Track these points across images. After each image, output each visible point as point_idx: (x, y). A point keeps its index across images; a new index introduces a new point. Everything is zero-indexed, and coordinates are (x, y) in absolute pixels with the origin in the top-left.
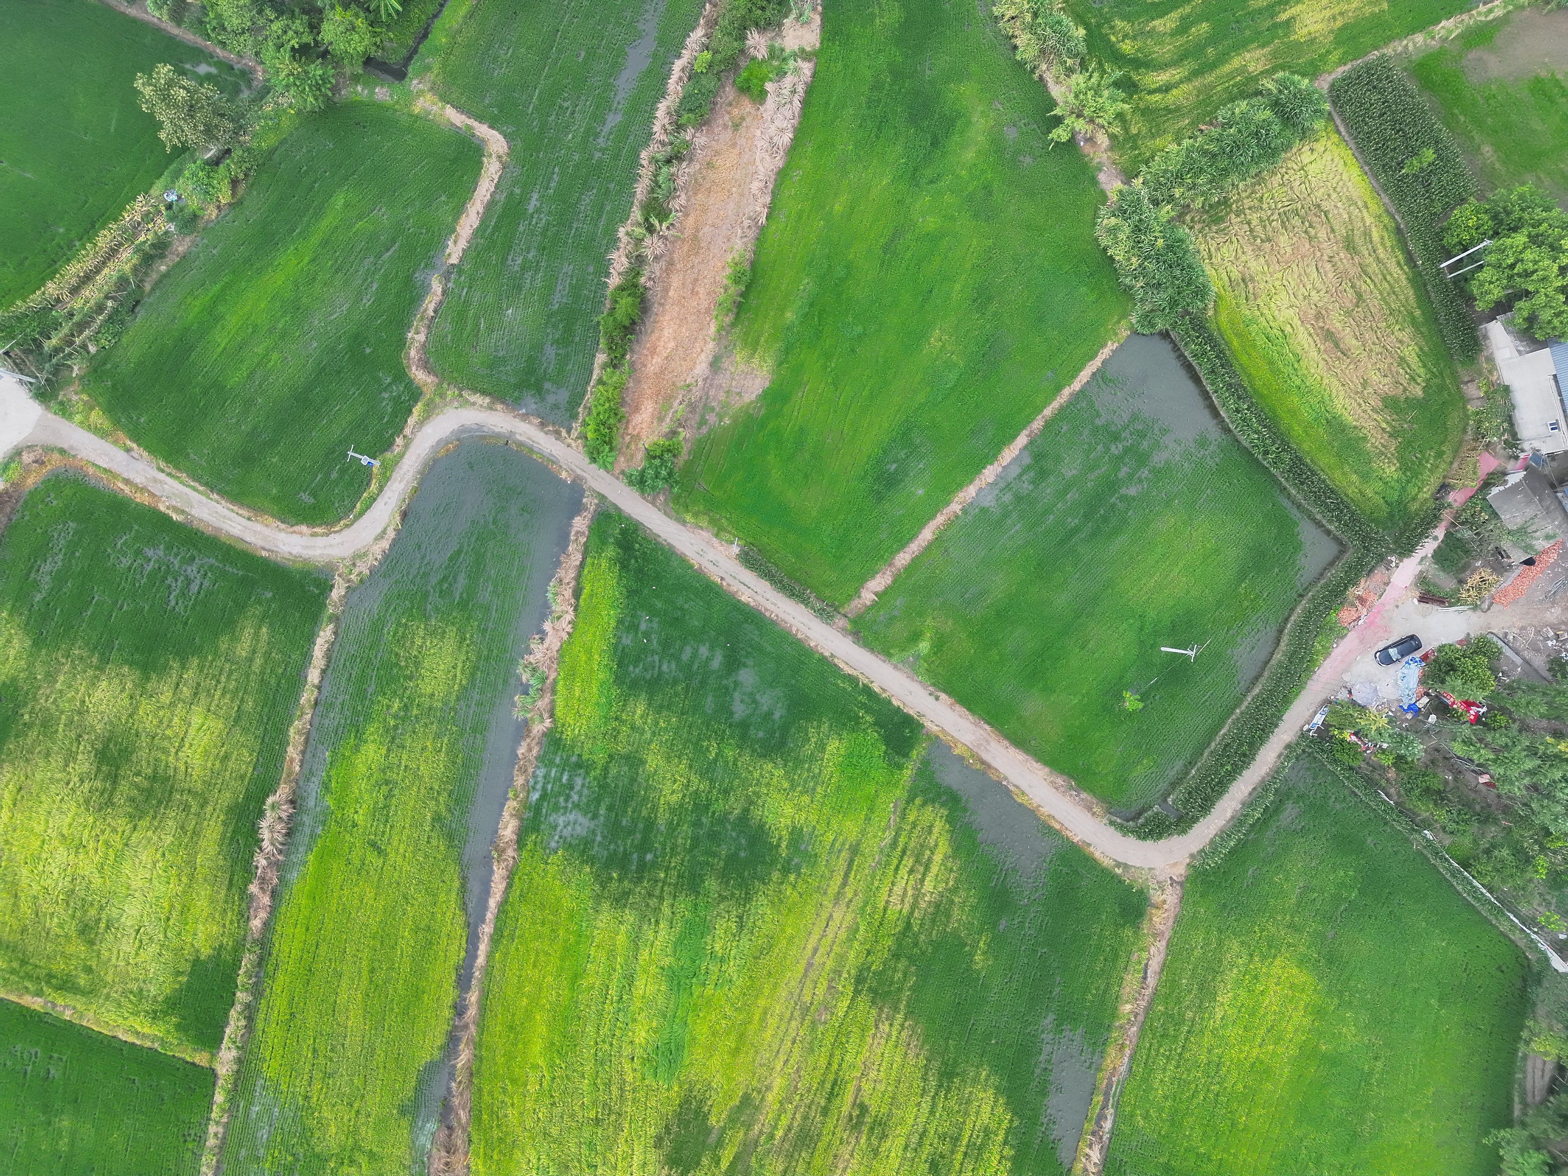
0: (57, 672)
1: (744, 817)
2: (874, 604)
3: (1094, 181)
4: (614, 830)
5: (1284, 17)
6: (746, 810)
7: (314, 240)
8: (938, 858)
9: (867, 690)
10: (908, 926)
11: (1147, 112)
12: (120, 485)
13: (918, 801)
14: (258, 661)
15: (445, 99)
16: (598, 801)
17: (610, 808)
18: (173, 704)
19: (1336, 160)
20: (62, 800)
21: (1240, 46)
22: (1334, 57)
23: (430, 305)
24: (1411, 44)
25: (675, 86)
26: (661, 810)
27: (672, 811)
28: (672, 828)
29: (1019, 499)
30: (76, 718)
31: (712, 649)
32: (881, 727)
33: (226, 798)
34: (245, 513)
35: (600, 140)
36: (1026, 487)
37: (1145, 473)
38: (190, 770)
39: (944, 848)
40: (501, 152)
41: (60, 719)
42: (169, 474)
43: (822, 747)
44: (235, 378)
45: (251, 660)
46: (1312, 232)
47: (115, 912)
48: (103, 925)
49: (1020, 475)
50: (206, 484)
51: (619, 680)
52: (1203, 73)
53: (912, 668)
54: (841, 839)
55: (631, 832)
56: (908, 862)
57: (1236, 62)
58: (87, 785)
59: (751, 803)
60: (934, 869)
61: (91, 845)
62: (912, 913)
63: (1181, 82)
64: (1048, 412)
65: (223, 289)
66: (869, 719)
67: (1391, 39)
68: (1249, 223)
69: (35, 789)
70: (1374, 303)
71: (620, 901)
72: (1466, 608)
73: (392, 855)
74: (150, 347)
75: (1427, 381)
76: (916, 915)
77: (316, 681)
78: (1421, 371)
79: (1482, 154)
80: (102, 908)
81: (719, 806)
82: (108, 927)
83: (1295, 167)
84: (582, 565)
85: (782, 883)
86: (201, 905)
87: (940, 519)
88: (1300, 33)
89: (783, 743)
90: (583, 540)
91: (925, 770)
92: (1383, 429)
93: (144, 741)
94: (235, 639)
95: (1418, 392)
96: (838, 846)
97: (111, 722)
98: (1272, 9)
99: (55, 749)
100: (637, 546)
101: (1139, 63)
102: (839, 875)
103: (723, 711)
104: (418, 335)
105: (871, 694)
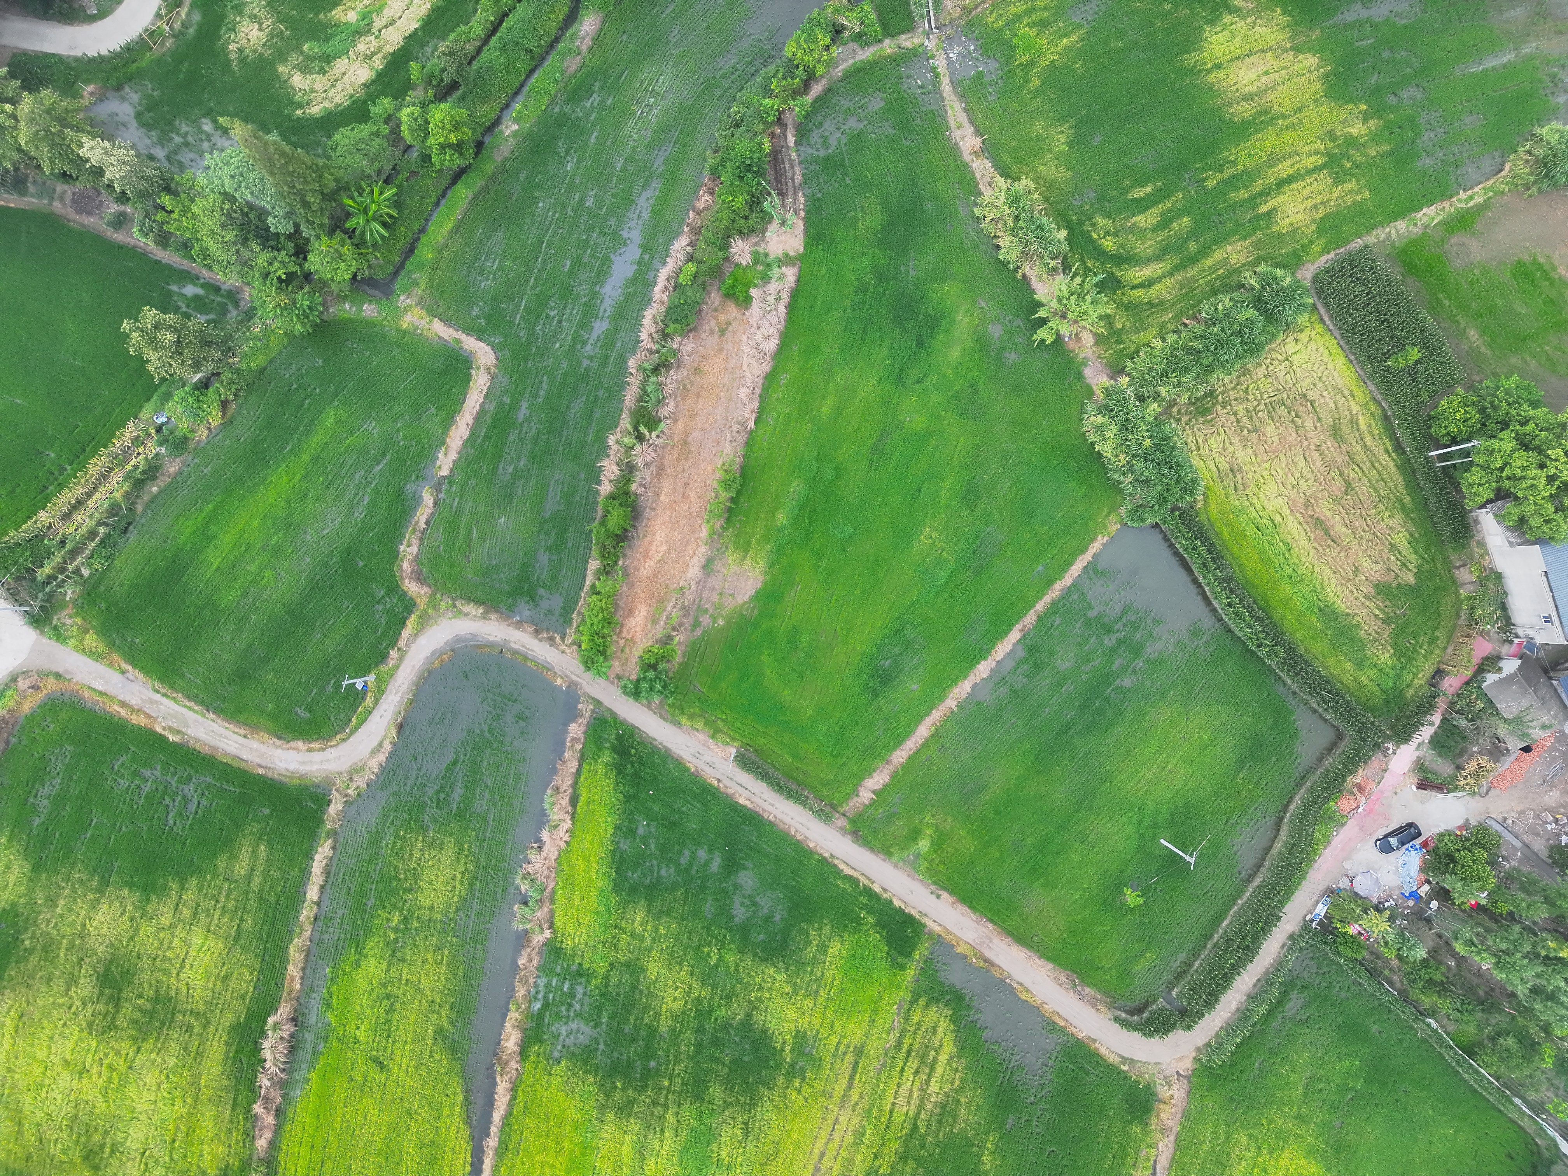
0: (58, 896)
1: (747, 1024)
2: (873, 802)
3: (1080, 376)
4: (618, 1037)
5: (1265, 208)
6: (749, 1016)
7: (305, 458)
8: (943, 1058)
9: (868, 892)
10: (915, 1128)
11: (1129, 307)
12: (116, 707)
13: (922, 1002)
14: (257, 880)
15: (432, 313)
16: (600, 1008)
17: (612, 1017)
18: (172, 926)
19: (1321, 350)
20: (64, 1025)
21: (1222, 239)
22: (1316, 247)
23: (422, 516)
24: (1393, 231)
25: (660, 294)
26: (664, 1017)
27: (675, 1018)
28: (674, 1037)
29: (1015, 693)
30: (77, 942)
31: (710, 851)
32: (883, 927)
33: (228, 1019)
34: (242, 731)
35: (588, 348)
36: (1020, 681)
37: (1140, 663)
38: (191, 991)
39: (948, 1048)
40: (489, 363)
41: (61, 943)
42: (165, 695)
43: (823, 949)
44: (229, 597)
45: (249, 878)
46: (1299, 421)
47: (120, 1137)
48: (107, 1150)
49: (1015, 669)
50: (202, 703)
51: (618, 889)
52: (1185, 267)
53: (913, 866)
54: (845, 1041)
55: (634, 1040)
56: (913, 1063)
57: (1218, 255)
58: (90, 1009)
59: (755, 1008)
60: (939, 1070)
61: (95, 1069)
62: (918, 1114)
63: (1164, 276)
64: (1040, 606)
65: (216, 509)
66: (871, 919)
67: (1374, 227)
68: (1236, 414)
69: (37, 1016)
70: (1363, 490)
71: (625, 1110)
72: (1464, 794)
73: (395, 1071)
74: (143, 569)
75: (1418, 567)
76: (923, 1116)
77: (315, 898)
78: (1413, 557)
79: (1468, 338)
80: (106, 1133)
81: (722, 1013)
82: (113, 1152)
83: (1280, 357)
84: (578, 773)
85: (787, 1087)
86: (207, 1125)
87: (936, 715)
88: (1282, 225)
89: (784, 945)
90: (580, 746)
91: (929, 969)
92: (1376, 616)
93: (145, 963)
94: (233, 857)
95: (1410, 578)
96: (842, 1049)
97: (112, 945)
98: (1253, 201)
99: (57, 973)
100: (633, 751)
101: (1122, 259)
102: (844, 1079)
103: (724, 915)
104: (411, 547)
105: (871, 893)
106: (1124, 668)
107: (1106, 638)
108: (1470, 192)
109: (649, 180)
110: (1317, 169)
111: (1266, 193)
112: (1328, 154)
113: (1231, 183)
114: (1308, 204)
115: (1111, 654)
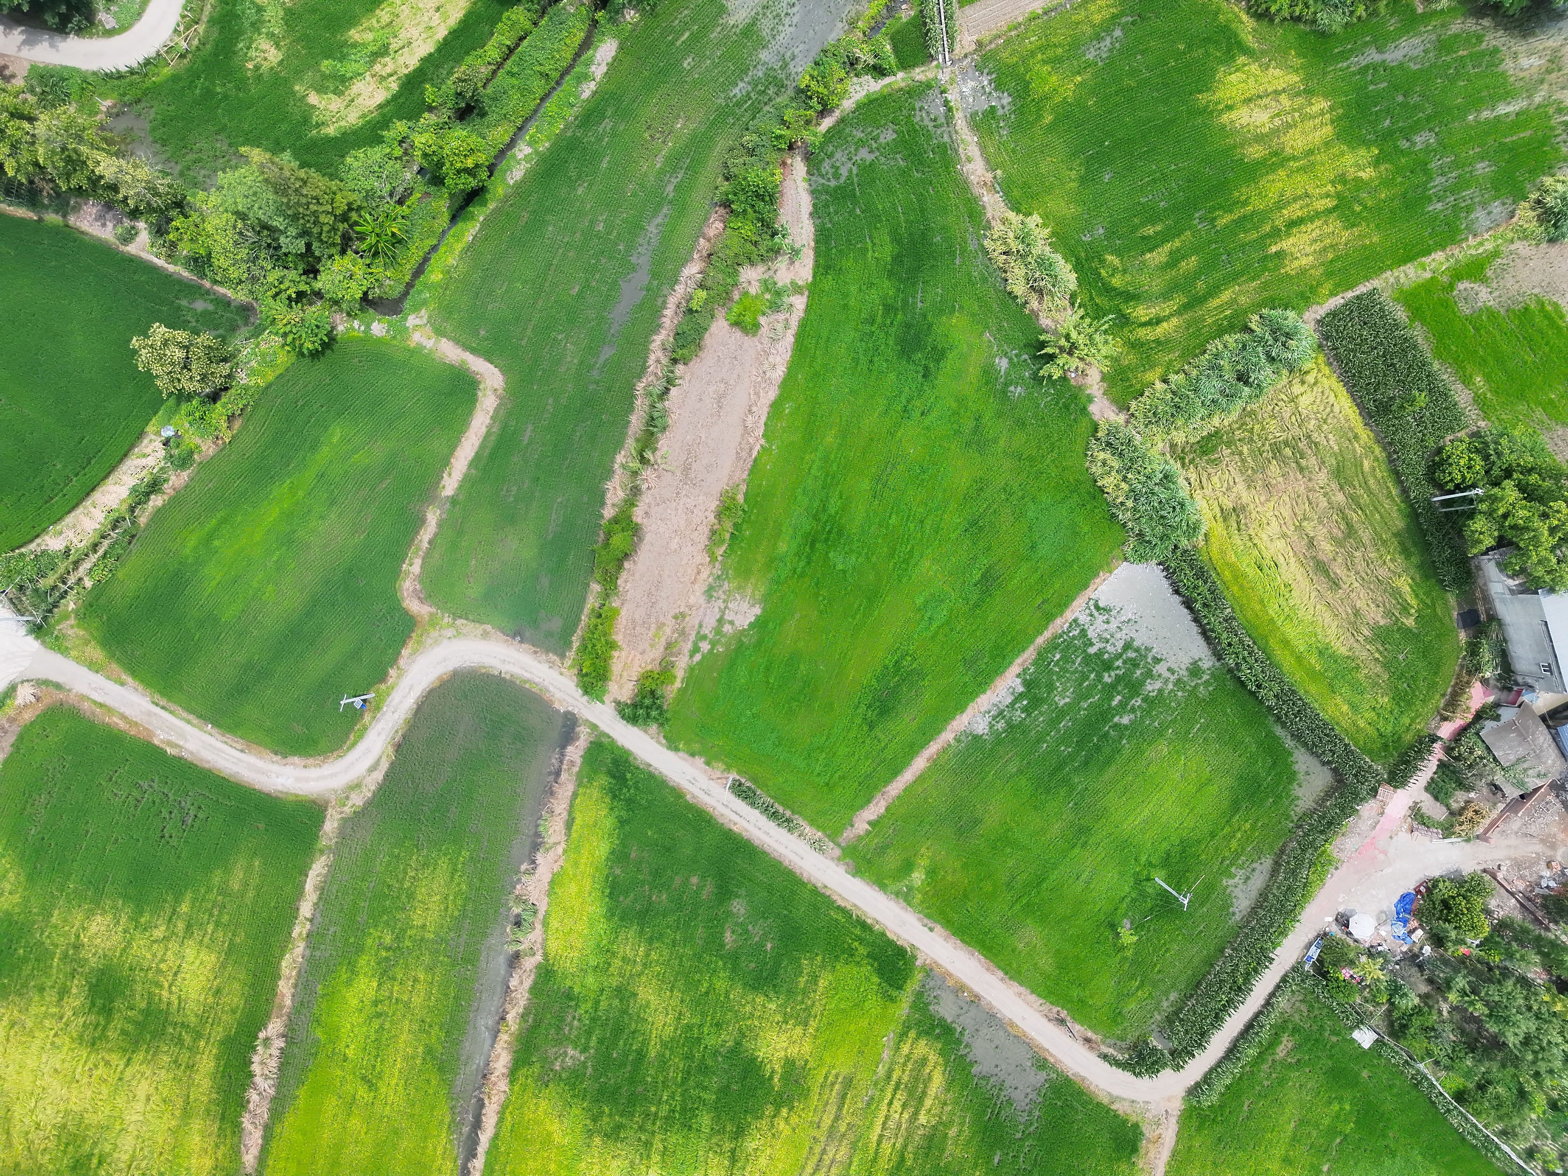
0: (53, 906)
1: (736, 1050)
2: (868, 833)
3: (1086, 412)
4: (604, 1062)
5: (1274, 249)
6: (738, 1044)
7: (310, 475)
8: (932, 1092)
9: (861, 922)
10: (902, 1159)
11: (1135, 345)
12: (115, 719)
13: (912, 1034)
14: (251, 894)
15: (440, 333)
16: (589, 1033)
17: (601, 1041)
18: (166, 939)
19: (1327, 392)
20: (56, 1035)
21: (1230, 279)
22: (1325, 290)
23: (426, 535)
24: (1402, 275)
25: (669, 318)
26: (653, 1043)
27: (664, 1045)
28: (663, 1063)
29: (1011, 727)
30: (71, 952)
31: (703, 877)
32: (875, 959)
33: (218, 1033)
34: (239, 747)
35: (595, 373)
36: (1019, 715)
37: (1137, 702)
38: (183, 1005)
39: (938, 1081)
40: (496, 386)
41: (55, 953)
42: (163, 708)
43: (814, 979)
44: (229, 613)
45: (242, 894)
46: (1303, 462)
47: (108, 1148)
48: (95, 1161)
49: (1013, 704)
50: (200, 717)
51: (610, 914)
52: (1193, 306)
53: (906, 897)
54: (834, 1072)
55: (623, 1065)
56: (901, 1096)
57: (1226, 296)
58: (81, 1021)
59: (744, 1036)
60: (928, 1102)
61: (85, 1080)
62: (905, 1146)
63: (1171, 315)
64: (1040, 640)
65: (219, 523)
66: (862, 950)
67: (1382, 270)
68: (1241, 454)
69: (29, 1024)
70: (1366, 536)
71: (613, 1134)
72: (1459, 840)
73: (383, 1090)
74: (146, 581)
75: (1420, 611)
76: (910, 1149)
77: (308, 915)
78: (1414, 602)
79: (1474, 384)
80: (94, 1144)
81: (711, 1041)
82: (100, 1163)
83: (1285, 398)
84: (575, 795)
85: (775, 1116)
86: (194, 1139)
87: (933, 748)
88: (1291, 267)
89: (774, 974)
90: (576, 769)
91: (920, 1003)
92: (1377, 659)
93: (139, 975)
94: (227, 871)
95: (1410, 622)
96: (831, 1078)
97: (105, 956)
98: (1263, 241)
99: (50, 984)
100: (629, 776)
101: (1130, 297)
102: (832, 1109)
103: (714, 942)
104: (414, 566)
105: (864, 926)
106: (1123, 705)
107: (1106, 675)
108: (1479, 239)
109: (660, 205)
110: (1329, 211)
111: (1276, 234)
112: (1339, 196)
113: (1241, 223)
114: (1317, 246)
115: (1110, 690)
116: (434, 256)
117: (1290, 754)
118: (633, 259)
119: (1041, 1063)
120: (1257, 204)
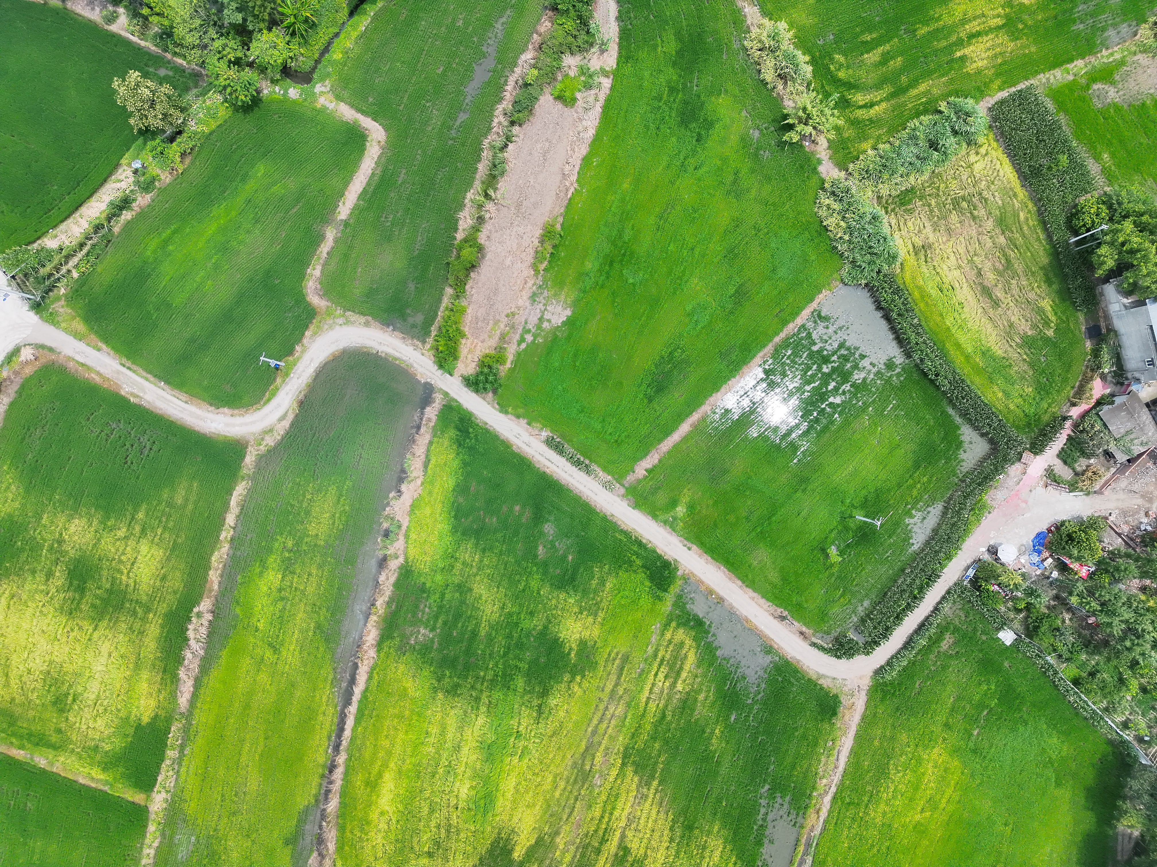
0: (43, 511)
1: (544, 633)
2: (645, 477)
3: (815, 170)
4: (447, 639)
5: (958, 54)
6: (546, 628)
7: (240, 200)
8: (687, 667)
10: (664, 716)
11: (854, 123)
12: (93, 375)
13: (674, 624)
14: (190, 507)
15: (339, 98)
16: (436, 617)
17: (445, 623)
18: (126, 538)
19: (995, 161)
20: (44, 605)
21: (926, 75)
22: (995, 86)
23: (325, 248)
24: (1052, 77)
25: (509, 93)
26: (483, 625)
28: (490, 640)
30: (56, 545)
31: (523, 507)
32: (648, 569)
33: (163, 608)
34: (184, 399)
38: (137, 586)
39: (691, 658)
40: (380, 138)
41: (44, 546)
42: (128, 368)
43: (602, 582)
44: (178, 300)
45: (184, 506)
46: (976, 213)
47: (80, 689)
48: (70, 698)
50: (155, 376)
51: (454, 530)
52: (898, 95)
53: (671, 525)
54: (615, 651)
55: (460, 641)
56: (664, 670)
57: (922, 87)
58: (62, 596)
59: (550, 622)
60: (684, 675)
61: (64, 639)
62: (666, 706)
63: (881, 101)
64: (777, 339)
65: (173, 233)
66: (639, 562)
67: (1037, 73)
68: (929, 205)
69: (24, 597)
70: (1019, 267)
71: (453, 691)
72: (1081, 493)
73: (284, 653)
74: (117, 274)
75: (1057, 325)
76: (669, 708)
77: (232, 524)
78: (1054, 319)
79: (1102, 159)
80: (71, 686)
81: (526, 624)
82: (74, 700)
83: (964, 165)
84: (431, 443)
85: (571, 681)
86: (143, 687)
87: (695, 417)
88: (971, 68)
89: (573, 579)
90: (432, 424)
91: (680, 602)
92: (1024, 360)
93: (105, 564)
94: (173, 490)
95: (1050, 333)
96: (613, 655)
97: (81, 549)
98: (950, 48)
99: (39, 568)
100: (471, 430)
101: (851, 86)
102: (613, 678)
103: (530, 554)
104: (315, 271)
105: (640, 543)
106: (836, 389)
107: (824, 366)
108: (1110, 51)
109: (505, 9)
110: (998, 28)
111: (960, 43)
112: (1007, 16)
113: (935, 34)
114: (990, 53)
115: (826, 378)
116: (337, 41)
117: (958, 428)
118: (484, 49)
119: (768, 649)
120: (947, 20)
